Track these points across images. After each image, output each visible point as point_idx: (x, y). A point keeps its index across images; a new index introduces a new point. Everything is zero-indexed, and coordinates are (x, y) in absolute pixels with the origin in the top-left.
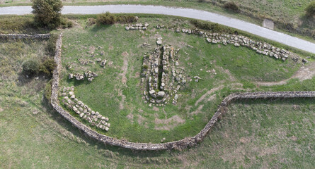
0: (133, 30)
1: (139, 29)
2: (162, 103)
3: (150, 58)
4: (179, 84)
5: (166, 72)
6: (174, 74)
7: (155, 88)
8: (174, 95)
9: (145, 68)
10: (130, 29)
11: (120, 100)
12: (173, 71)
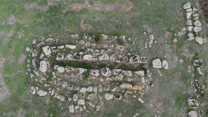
0: (185, 17)
1: (187, 26)
2: (32, 69)
3: (118, 47)
4: (67, 99)
5: (86, 75)
6: (83, 90)
7: (54, 55)
8: (46, 90)
9: (97, 39)
10: (185, 11)
11: (40, 4)
12: (90, 89)
